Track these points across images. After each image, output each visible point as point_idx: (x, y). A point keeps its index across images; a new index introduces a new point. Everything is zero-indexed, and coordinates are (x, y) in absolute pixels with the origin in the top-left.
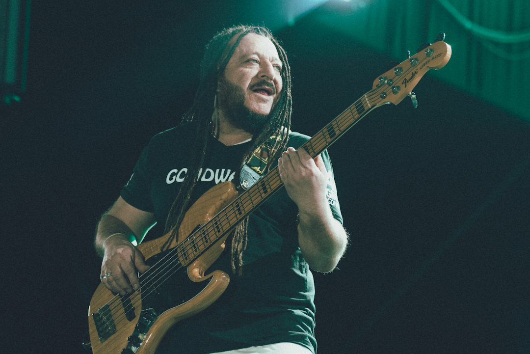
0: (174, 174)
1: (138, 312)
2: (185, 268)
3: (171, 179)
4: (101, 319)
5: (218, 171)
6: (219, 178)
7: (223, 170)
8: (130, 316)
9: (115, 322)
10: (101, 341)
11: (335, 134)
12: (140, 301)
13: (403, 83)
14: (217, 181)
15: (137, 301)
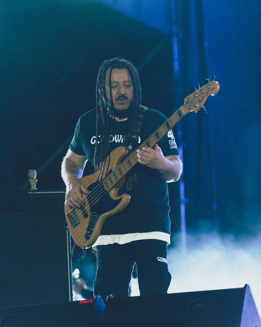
0: (94, 139)
1: (89, 214)
2: (108, 192)
3: (93, 141)
4: (72, 216)
5: (116, 136)
6: (117, 140)
7: (118, 136)
8: (86, 216)
9: (79, 218)
10: (73, 227)
11: (170, 127)
12: (89, 208)
13: (198, 102)
14: (116, 141)
15: (87, 208)
